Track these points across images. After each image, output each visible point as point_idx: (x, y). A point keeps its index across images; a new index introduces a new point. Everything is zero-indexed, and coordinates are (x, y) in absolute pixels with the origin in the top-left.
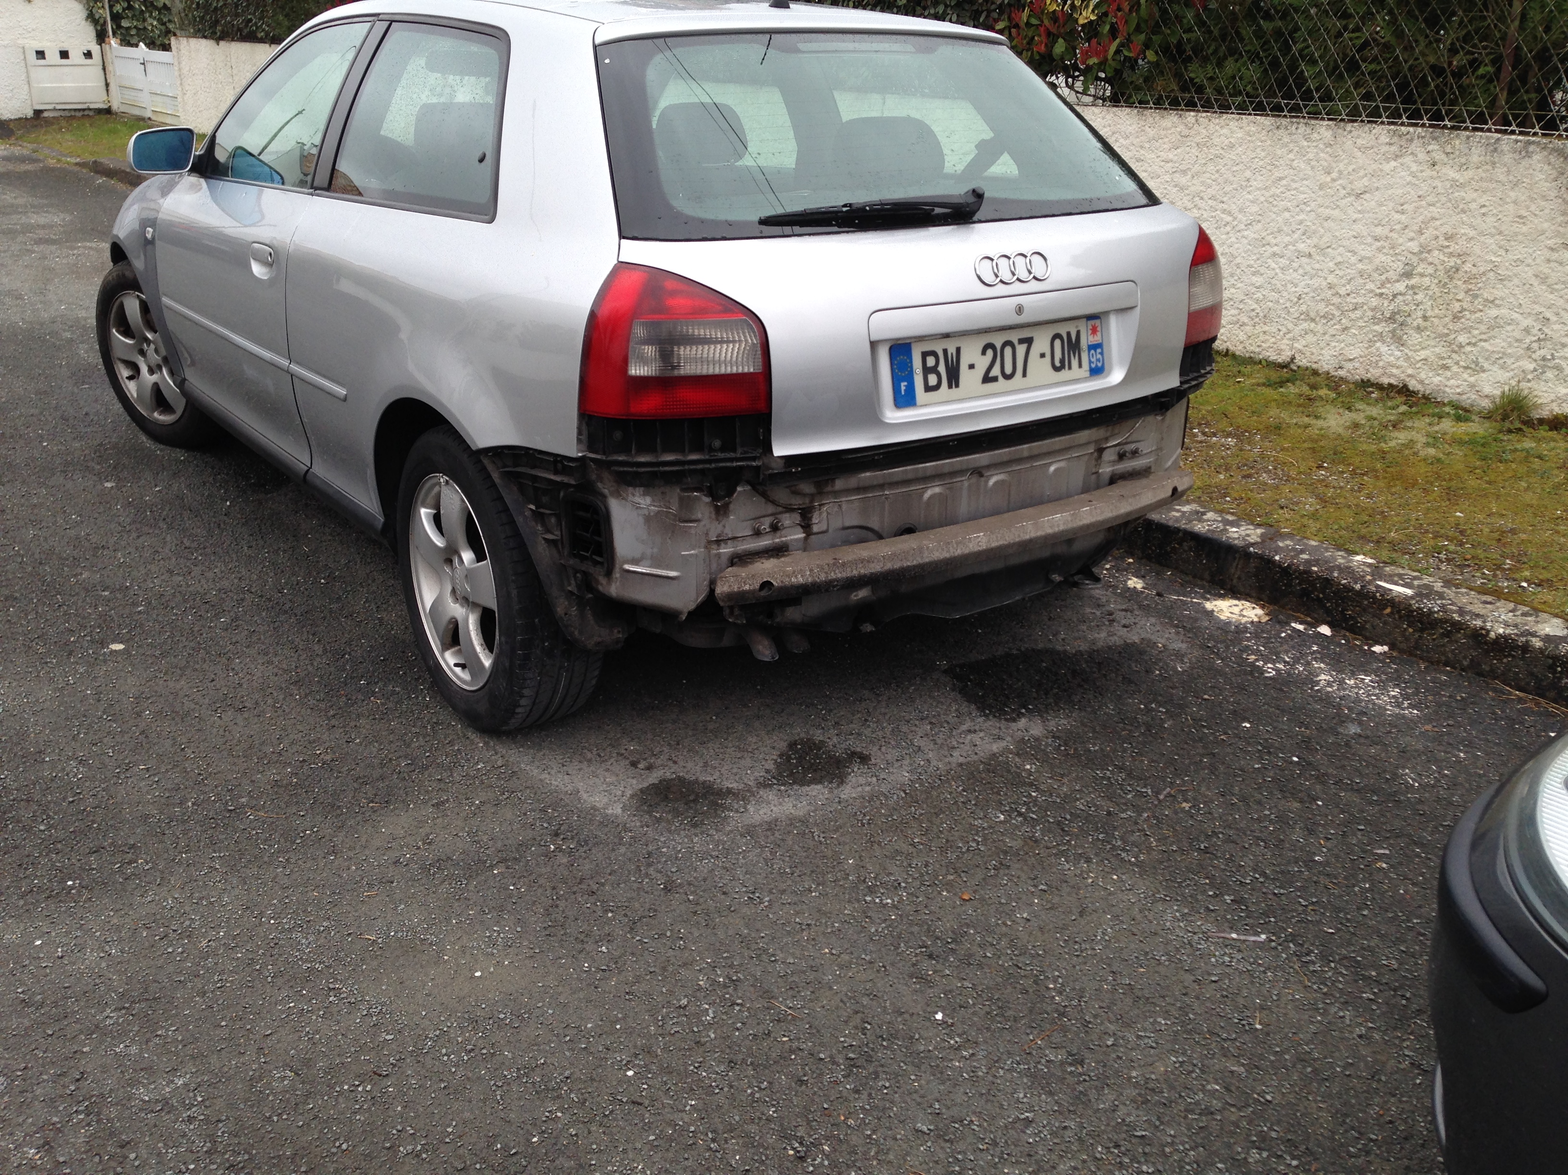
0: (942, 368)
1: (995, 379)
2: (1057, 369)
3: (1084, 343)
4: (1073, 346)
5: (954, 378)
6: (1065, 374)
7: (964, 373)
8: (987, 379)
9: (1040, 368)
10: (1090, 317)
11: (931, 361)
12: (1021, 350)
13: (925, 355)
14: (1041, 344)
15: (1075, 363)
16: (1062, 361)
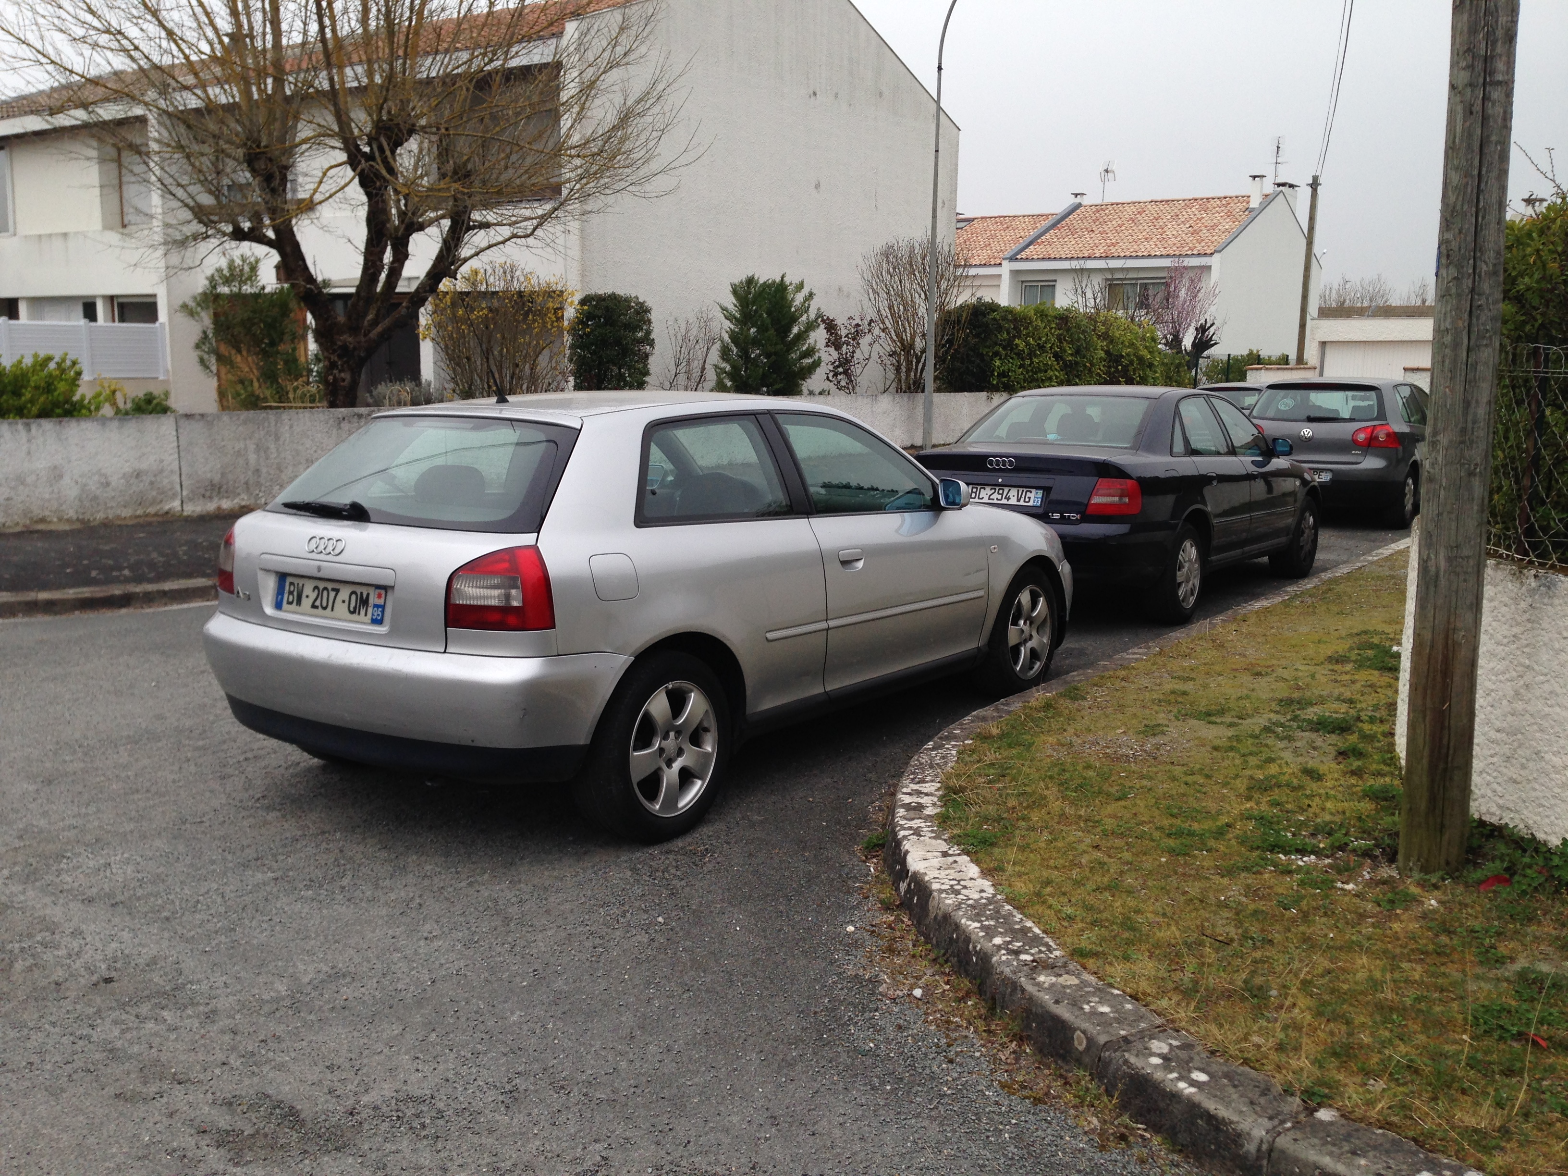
0: (295, 593)
1: (317, 607)
2: (352, 613)
3: (371, 602)
4: (364, 601)
5: (299, 602)
6: (355, 617)
7: (304, 600)
8: (314, 606)
9: (341, 609)
10: (378, 587)
11: (292, 588)
12: (332, 594)
13: (291, 584)
14: (344, 594)
15: (363, 612)
16: (355, 608)
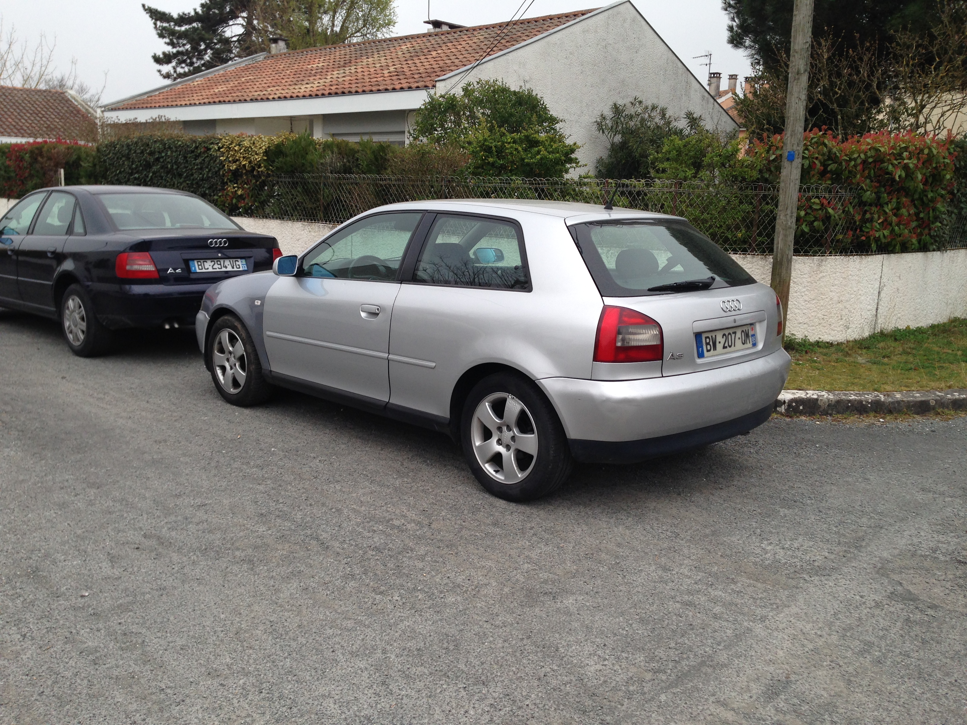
0: (711, 343)
1: (726, 347)
2: (743, 344)
3: (750, 334)
4: (747, 335)
5: (715, 348)
6: (746, 346)
7: (717, 346)
8: (724, 347)
9: (739, 343)
10: (751, 324)
11: (708, 340)
12: (733, 336)
13: (706, 338)
14: (739, 335)
15: (748, 341)
16: (745, 340)
